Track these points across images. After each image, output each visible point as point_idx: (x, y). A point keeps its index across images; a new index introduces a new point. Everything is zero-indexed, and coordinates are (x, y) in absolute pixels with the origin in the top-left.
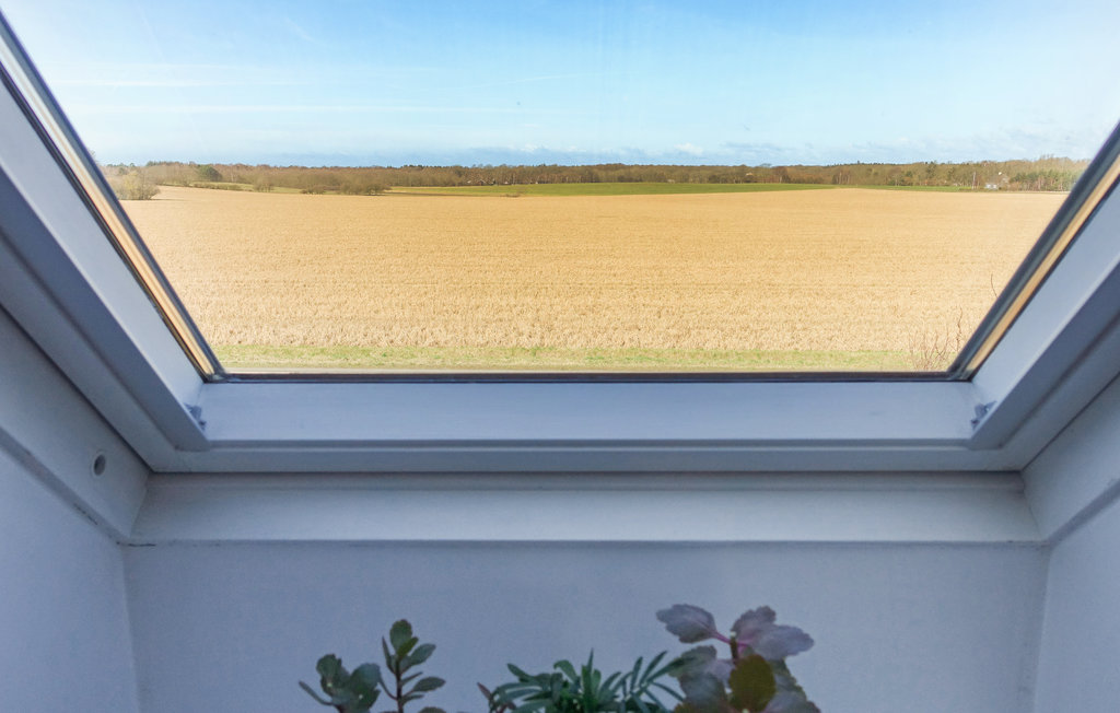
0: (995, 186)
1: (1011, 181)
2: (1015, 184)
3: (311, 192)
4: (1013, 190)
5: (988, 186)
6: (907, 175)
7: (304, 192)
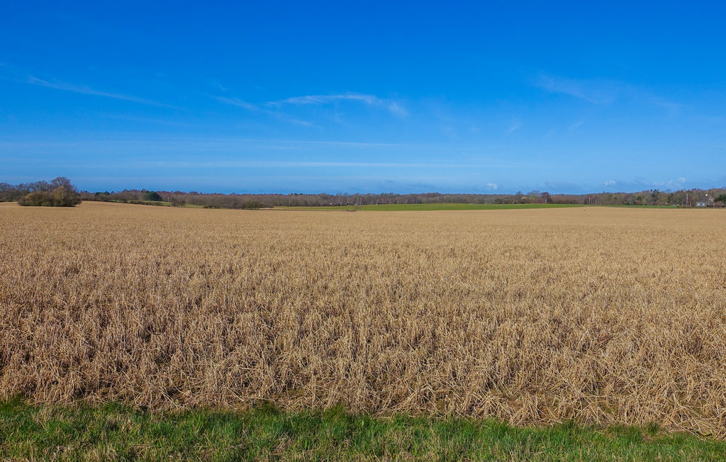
0: (703, 205)
1: (716, 201)
2: (719, 203)
3: (211, 207)
4: (718, 207)
5: (699, 204)
6: (638, 199)
7: (206, 208)
